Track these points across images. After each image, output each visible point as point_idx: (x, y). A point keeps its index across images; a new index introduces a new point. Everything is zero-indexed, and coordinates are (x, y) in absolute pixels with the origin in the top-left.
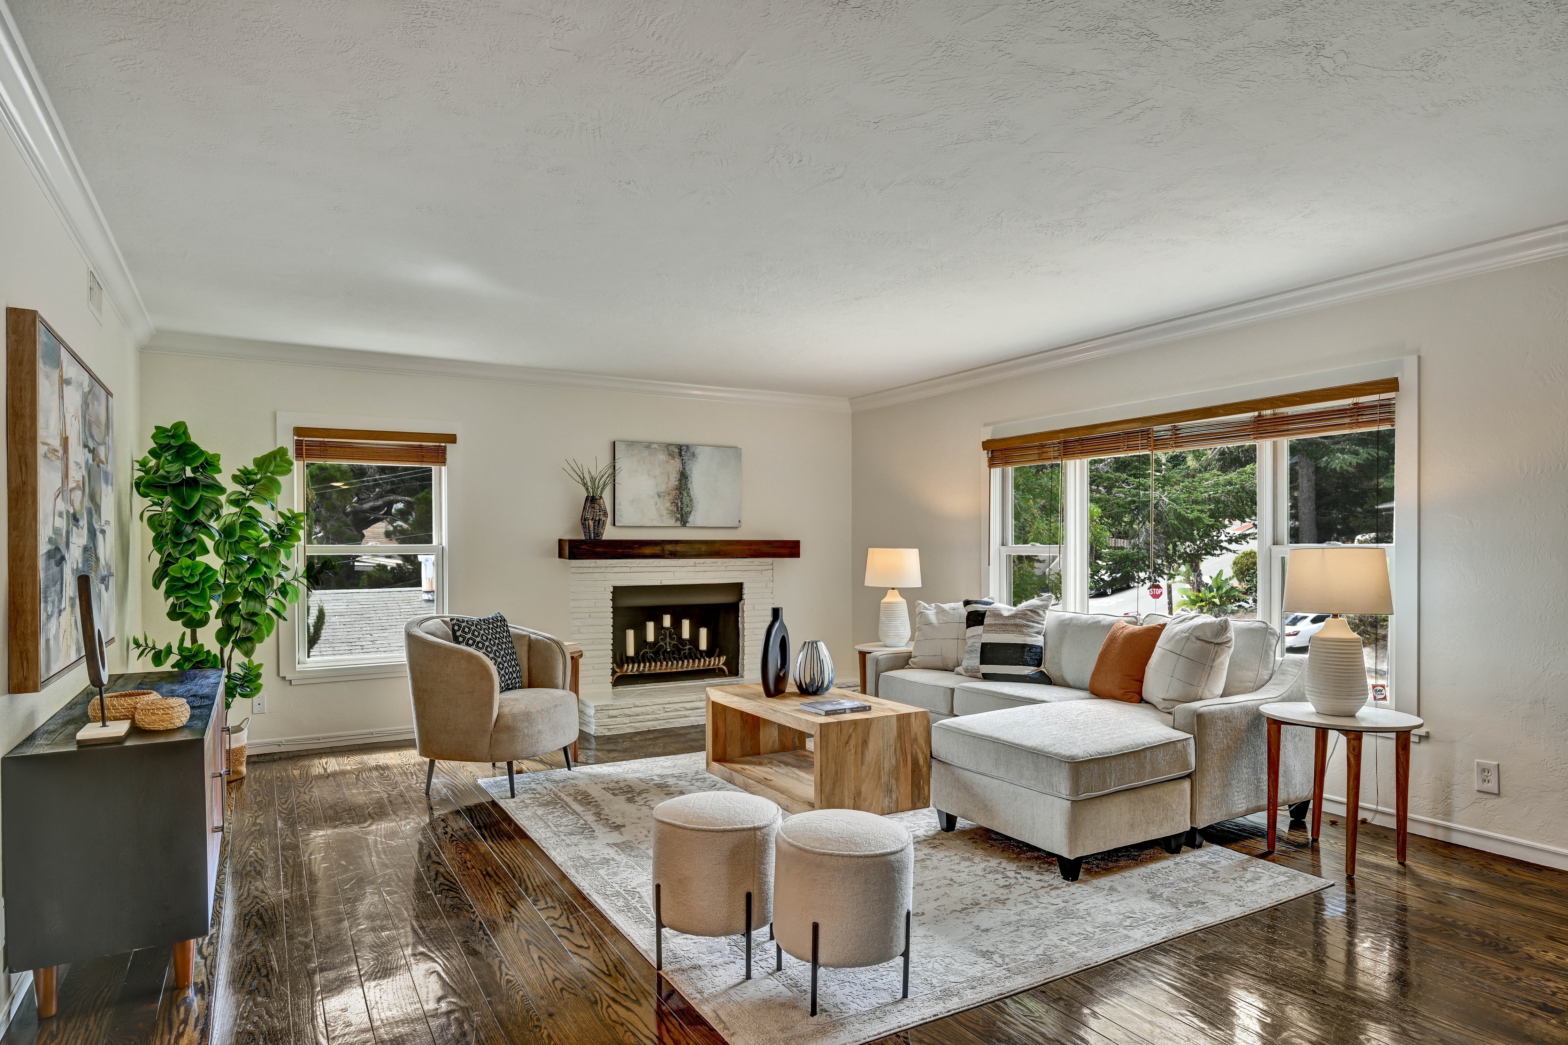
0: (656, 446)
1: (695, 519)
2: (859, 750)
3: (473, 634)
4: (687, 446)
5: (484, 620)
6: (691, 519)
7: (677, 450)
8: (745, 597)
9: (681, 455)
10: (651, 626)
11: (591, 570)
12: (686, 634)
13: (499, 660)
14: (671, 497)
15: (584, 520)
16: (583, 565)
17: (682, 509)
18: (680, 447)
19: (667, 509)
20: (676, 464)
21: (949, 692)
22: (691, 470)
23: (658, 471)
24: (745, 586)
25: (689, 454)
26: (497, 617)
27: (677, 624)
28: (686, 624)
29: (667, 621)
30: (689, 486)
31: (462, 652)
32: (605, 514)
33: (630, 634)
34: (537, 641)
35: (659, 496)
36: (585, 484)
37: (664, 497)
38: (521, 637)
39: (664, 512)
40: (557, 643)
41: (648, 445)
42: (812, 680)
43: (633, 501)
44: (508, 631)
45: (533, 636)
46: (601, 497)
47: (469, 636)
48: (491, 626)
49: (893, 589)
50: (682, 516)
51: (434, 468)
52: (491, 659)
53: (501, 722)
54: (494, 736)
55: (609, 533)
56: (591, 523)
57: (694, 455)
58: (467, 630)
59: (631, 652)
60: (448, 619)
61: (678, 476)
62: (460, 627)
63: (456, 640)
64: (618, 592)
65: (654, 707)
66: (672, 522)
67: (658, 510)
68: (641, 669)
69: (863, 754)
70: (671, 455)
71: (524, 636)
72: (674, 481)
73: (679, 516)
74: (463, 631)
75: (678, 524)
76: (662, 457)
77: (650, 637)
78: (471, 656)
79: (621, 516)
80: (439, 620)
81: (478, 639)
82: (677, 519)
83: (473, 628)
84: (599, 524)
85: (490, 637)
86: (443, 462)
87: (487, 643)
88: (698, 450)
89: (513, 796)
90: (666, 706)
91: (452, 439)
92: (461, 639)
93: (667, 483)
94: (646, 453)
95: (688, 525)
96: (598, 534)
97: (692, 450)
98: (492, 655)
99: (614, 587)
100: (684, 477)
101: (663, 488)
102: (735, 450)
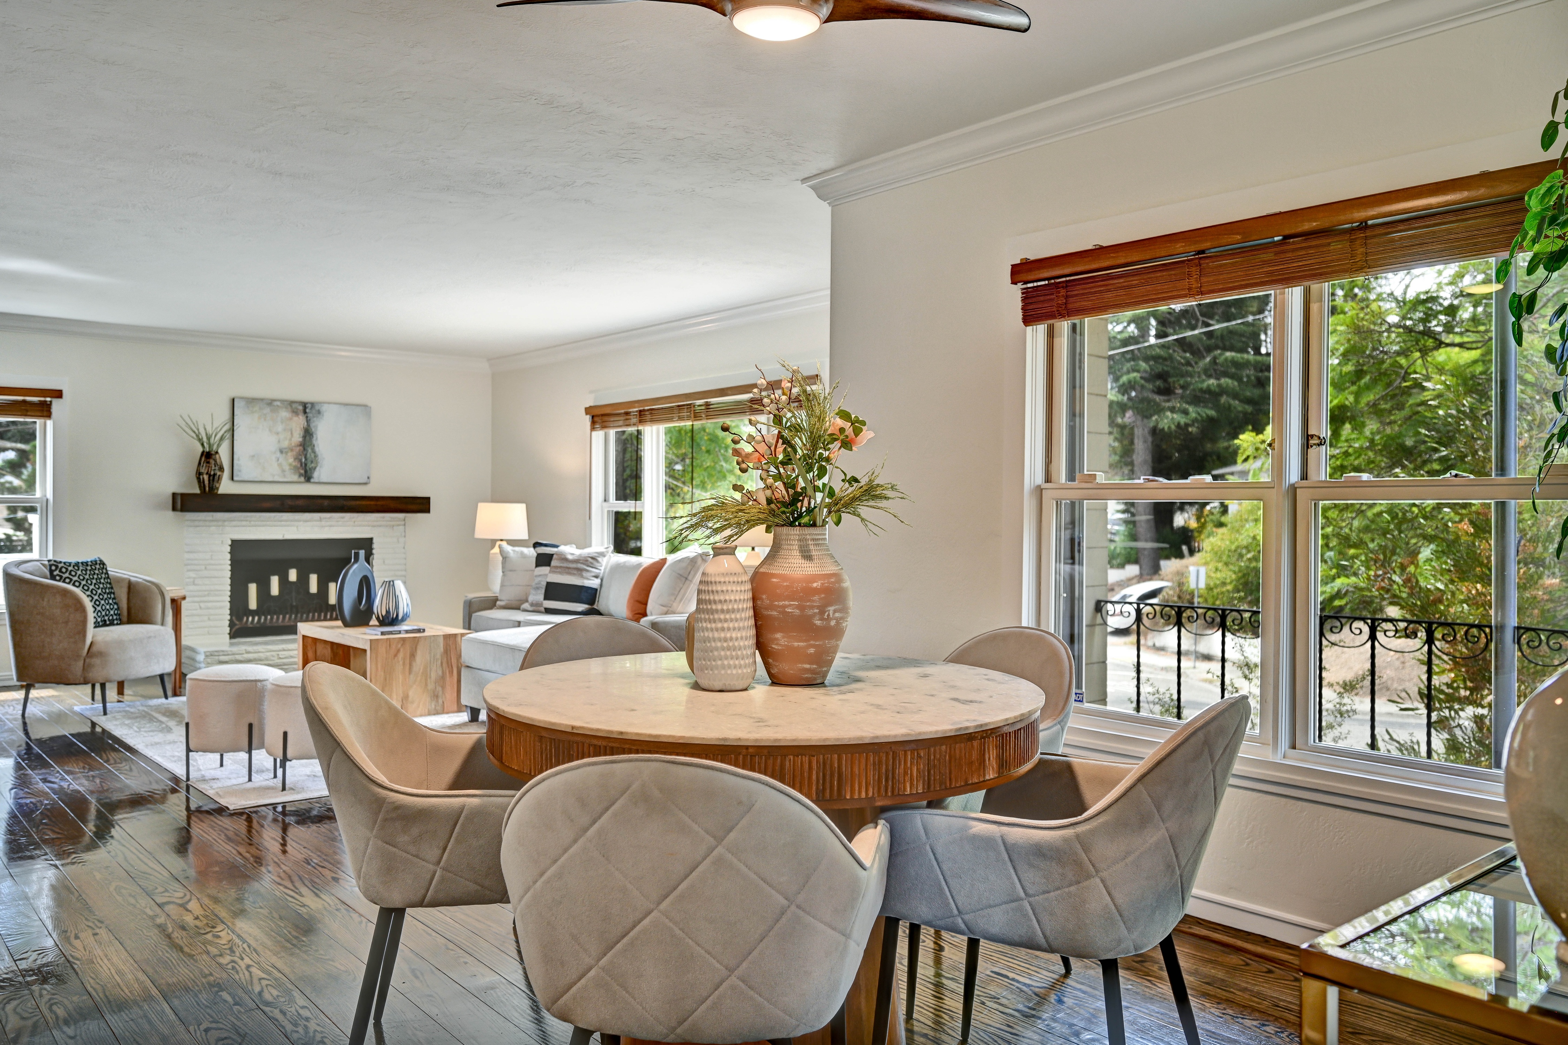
0: (278, 403)
1: (320, 474)
2: (408, 661)
3: (70, 574)
4: (313, 404)
5: (82, 563)
6: (316, 475)
7: (301, 408)
8: (374, 551)
9: (305, 412)
10: (275, 581)
11: (207, 523)
12: (313, 588)
13: (96, 597)
14: (295, 453)
15: (199, 474)
16: (200, 518)
17: (306, 465)
18: (305, 405)
19: (290, 465)
20: (299, 422)
22: (316, 427)
23: (280, 428)
24: (374, 541)
25: (314, 411)
26: (96, 561)
27: (303, 580)
28: (313, 579)
29: (293, 575)
30: (314, 442)
31: (57, 588)
32: (221, 469)
33: (253, 588)
34: (137, 583)
35: (281, 452)
36: (200, 440)
37: (286, 453)
38: (119, 580)
39: (287, 468)
40: (157, 586)
41: (270, 402)
42: (388, 612)
43: (253, 456)
44: (107, 573)
45: (133, 579)
46: (217, 453)
47: (67, 575)
48: (89, 568)
49: (502, 540)
50: (306, 471)
51: (39, 423)
52: (88, 596)
53: (94, 649)
54: (87, 660)
55: (226, 487)
56: (206, 477)
57: (319, 412)
58: (64, 570)
59: (253, 605)
60: (46, 563)
61: (302, 433)
62: (57, 567)
63: (53, 577)
64: (236, 545)
65: (268, 654)
66: (295, 478)
67: (280, 465)
68: (262, 620)
69: (410, 665)
70: (295, 412)
71: (123, 580)
72: (297, 438)
73: (302, 472)
74: (60, 571)
75: (302, 479)
76: (285, 414)
77: (275, 590)
78: (65, 592)
79: (240, 471)
80: (38, 563)
81: (75, 578)
82: (301, 475)
83: (70, 568)
84: (214, 479)
85: (87, 577)
86: (48, 416)
87: (84, 582)
88: (324, 408)
89: (105, 713)
90: (280, 653)
91: (58, 394)
92: (58, 578)
93: (290, 440)
94: (267, 410)
95: (312, 480)
96: (213, 489)
97: (317, 408)
98: (89, 593)
99: (233, 541)
100: (308, 434)
101: (286, 444)
102: (365, 408)
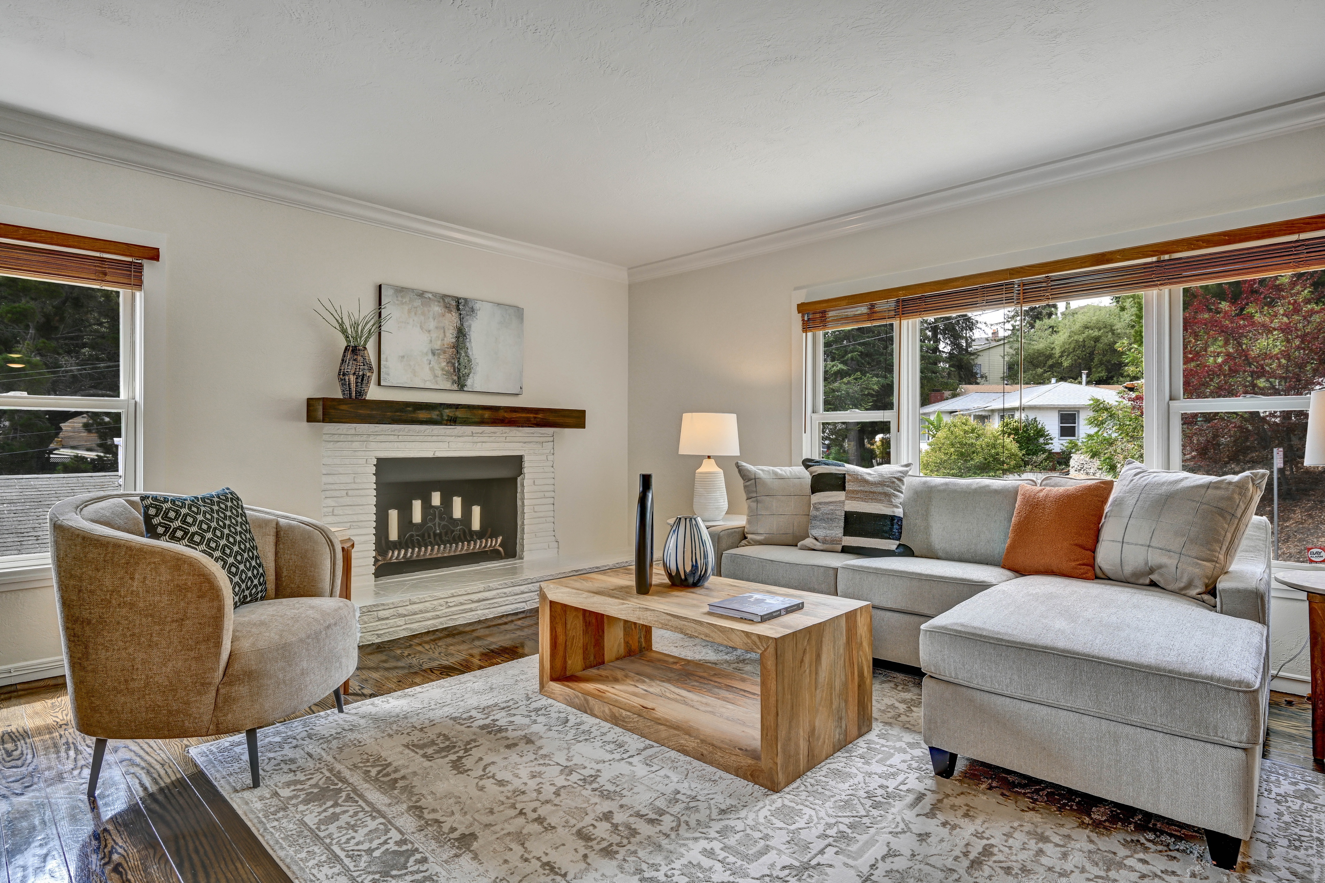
0: (430, 296)
1: (475, 382)
2: (813, 668)
3: (184, 521)
4: (466, 300)
5: (203, 499)
6: (469, 382)
7: (454, 303)
8: (525, 470)
9: (458, 309)
10: (417, 505)
11: (349, 438)
12: (457, 513)
13: (231, 560)
14: (447, 356)
15: (342, 375)
16: (339, 432)
17: (459, 370)
18: (458, 300)
19: (443, 369)
20: (451, 320)
21: (832, 572)
22: (470, 326)
23: (432, 325)
24: (526, 459)
25: (467, 309)
26: (225, 495)
27: (447, 503)
28: (457, 502)
29: (436, 499)
30: (468, 344)
31: (163, 553)
32: (371, 369)
33: (393, 514)
34: (291, 528)
35: (434, 354)
36: (344, 331)
37: (439, 355)
38: (262, 524)
39: (439, 373)
40: (322, 531)
41: (421, 294)
43: (403, 357)
44: (244, 515)
45: (282, 521)
46: (365, 348)
47: (178, 523)
48: (216, 508)
49: (709, 457)
50: (459, 378)
51: (124, 294)
52: (217, 560)
53: (237, 667)
54: (222, 691)
55: (373, 393)
56: (352, 378)
57: (473, 310)
58: (172, 514)
59: (394, 535)
60: (137, 499)
61: (455, 332)
62: (159, 509)
63: (151, 531)
64: (383, 465)
65: (435, 602)
66: (448, 385)
67: (432, 369)
68: (409, 555)
69: (816, 673)
70: (447, 307)
71: (266, 522)
72: (450, 338)
73: (456, 378)
74: (165, 516)
75: (455, 387)
76: (437, 309)
77: (417, 517)
78: (179, 562)
79: (388, 374)
80: (121, 500)
81: (193, 529)
82: (454, 382)
83: (184, 511)
84: (362, 380)
85: (214, 525)
86: (139, 285)
87: (209, 535)
88: (477, 306)
89: (256, 783)
90: (449, 600)
91: (154, 254)
92: (160, 530)
93: (443, 340)
94: (418, 303)
95: (465, 389)
96: (360, 393)
97: (470, 305)
98: (217, 554)
99: (379, 460)
100: (461, 334)
101: (437, 345)
102: (518, 312)
